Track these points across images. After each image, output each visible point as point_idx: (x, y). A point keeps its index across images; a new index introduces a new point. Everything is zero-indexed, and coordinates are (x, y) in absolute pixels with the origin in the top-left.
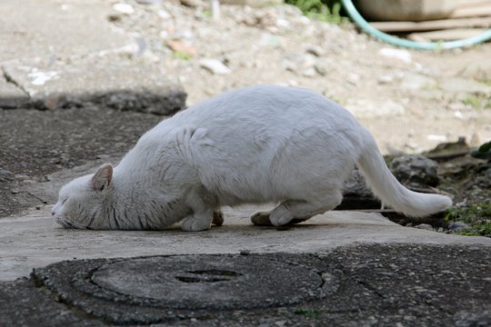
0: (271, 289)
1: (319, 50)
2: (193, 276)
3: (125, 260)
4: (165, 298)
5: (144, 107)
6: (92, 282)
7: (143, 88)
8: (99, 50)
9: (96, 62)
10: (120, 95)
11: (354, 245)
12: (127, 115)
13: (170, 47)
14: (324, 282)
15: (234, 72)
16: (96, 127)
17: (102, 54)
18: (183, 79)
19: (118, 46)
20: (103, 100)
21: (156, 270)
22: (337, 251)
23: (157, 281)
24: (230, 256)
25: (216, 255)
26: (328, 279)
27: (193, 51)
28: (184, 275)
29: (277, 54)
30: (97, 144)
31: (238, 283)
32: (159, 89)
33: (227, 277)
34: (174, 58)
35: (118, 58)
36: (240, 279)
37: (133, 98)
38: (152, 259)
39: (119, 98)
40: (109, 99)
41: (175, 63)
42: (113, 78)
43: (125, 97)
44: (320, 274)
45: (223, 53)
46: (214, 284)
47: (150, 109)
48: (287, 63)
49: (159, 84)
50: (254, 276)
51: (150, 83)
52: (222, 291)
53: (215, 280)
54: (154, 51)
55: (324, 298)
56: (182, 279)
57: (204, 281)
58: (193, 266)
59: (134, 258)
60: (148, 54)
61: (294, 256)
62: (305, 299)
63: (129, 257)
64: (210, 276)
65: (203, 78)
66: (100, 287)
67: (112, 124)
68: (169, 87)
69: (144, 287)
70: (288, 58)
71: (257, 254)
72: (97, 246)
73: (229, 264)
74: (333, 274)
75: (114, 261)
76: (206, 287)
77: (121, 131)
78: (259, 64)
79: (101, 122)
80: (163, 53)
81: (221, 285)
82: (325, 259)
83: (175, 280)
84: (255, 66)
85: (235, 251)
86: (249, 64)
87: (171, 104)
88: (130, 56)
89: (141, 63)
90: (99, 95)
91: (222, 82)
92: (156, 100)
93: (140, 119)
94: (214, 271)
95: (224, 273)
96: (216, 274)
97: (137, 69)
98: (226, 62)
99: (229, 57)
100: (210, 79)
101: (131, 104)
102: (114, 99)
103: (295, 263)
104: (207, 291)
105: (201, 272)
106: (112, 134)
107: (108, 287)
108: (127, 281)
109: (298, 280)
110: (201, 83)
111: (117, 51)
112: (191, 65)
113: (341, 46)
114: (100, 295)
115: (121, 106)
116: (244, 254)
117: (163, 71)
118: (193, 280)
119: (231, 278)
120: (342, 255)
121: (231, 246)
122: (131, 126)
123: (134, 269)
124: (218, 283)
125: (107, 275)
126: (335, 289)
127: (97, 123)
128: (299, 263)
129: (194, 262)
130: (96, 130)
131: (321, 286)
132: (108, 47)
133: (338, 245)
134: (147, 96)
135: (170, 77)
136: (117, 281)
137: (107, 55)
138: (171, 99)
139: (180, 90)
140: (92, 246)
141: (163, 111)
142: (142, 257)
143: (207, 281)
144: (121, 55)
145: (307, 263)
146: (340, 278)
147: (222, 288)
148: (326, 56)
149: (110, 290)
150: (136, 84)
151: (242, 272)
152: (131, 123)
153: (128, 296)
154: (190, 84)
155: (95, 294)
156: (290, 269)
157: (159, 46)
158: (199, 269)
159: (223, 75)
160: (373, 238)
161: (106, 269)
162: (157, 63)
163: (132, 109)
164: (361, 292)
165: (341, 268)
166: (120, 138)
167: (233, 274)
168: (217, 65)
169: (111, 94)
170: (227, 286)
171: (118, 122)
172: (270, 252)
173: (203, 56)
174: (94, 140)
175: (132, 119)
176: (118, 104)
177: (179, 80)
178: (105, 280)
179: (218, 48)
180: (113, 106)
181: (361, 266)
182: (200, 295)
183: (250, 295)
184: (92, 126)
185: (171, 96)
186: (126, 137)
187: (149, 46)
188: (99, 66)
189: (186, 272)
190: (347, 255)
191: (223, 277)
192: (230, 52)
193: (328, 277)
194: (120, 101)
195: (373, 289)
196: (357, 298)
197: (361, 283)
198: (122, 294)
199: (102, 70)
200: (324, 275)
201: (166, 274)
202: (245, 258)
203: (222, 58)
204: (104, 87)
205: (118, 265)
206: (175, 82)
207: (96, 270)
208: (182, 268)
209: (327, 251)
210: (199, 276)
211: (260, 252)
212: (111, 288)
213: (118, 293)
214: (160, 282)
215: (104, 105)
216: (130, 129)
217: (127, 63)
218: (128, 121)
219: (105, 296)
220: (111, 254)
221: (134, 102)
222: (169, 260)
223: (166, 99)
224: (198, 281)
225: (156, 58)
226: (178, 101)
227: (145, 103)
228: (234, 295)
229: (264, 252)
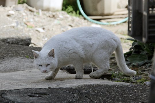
0: (58, 99)
1: (72, 25)
2: (33, 95)
3: (12, 90)
4: (25, 102)
5: (18, 43)
6: (2, 97)
7: (18, 37)
8: (4, 25)
9: (3, 29)
10: (11, 39)
11: (84, 85)
12: (13, 45)
13: (26, 24)
14: (74, 96)
15: (46, 32)
16: (3, 49)
17: (5, 26)
18: (30, 34)
19: (10, 24)
20: (5, 41)
21: (22, 93)
22: (78, 87)
23: (22, 97)
24: (45, 89)
25: (41, 88)
26: (75, 96)
27: (33, 26)
28: (30, 95)
29: (59, 26)
30: (3, 54)
31: (48, 97)
32: (23, 37)
33: (44, 95)
34: (27, 27)
35: (10, 28)
36: (48, 96)
37: (15, 40)
38: (21, 90)
39: (10, 40)
40: (7, 40)
41: (28, 29)
42: (8, 34)
43: (12, 40)
44: (73, 94)
45: (43, 26)
46: (40, 97)
47: (20, 43)
48: (62, 29)
49: (23, 36)
50: (52, 95)
51: (20, 35)
52: (42, 100)
53: (40, 96)
54: (21, 25)
55: (74, 101)
56: (30, 96)
57: (37, 96)
58: (33, 92)
59: (15, 90)
60: (19, 26)
61: (65, 88)
62: (68, 102)
63: (14, 89)
64: (39, 95)
65: (37, 34)
66: (4, 99)
67: (8, 48)
68: (26, 37)
69: (18, 99)
70: (63, 27)
71: (54, 88)
72: (3, 86)
73: (45, 91)
74: (77, 94)
75: (9, 91)
76: (37, 98)
77: (11, 50)
78: (54, 29)
79: (5, 48)
80: (24, 26)
81: (42, 98)
82: (75, 89)
83: (28, 96)
84: (53, 30)
85: (47, 87)
86: (51, 29)
87: (27, 42)
88: (14, 27)
89: (17, 29)
90: (4, 39)
91: (42, 35)
92: (22, 40)
93: (17, 47)
94: (40, 93)
95: (43, 94)
96: (41, 94)
97: (16, 31)
98: (44, 29)
99: (45, 27)
100: (39, 34)
101: (14, 42)
102: (9, 40)
103: (65, 91)
104: (38, 100)
105: (36, 94)
106: (8, 51)
107: (7, 99)
108: (13, 97)
109: (66, 96)
110: (36, 35)
111: (9, 25)
112: (33, 30)
113: (79, 24)
114: (4, 101)
115: (11, 43)
116: (49, 88)
117: (24, 32)
118: (33, 96)
119: (45, 95)
120: (80, 88)
121: (45, 86)
122: (14, 49)
123: (15, 93)
124: (41, 97)
125: (7, 95)
126: (78, 99)
127: (3, 48)
128: (67, 91)
129: (34, 91)
130: (3, 50)
131: (73, 98)
132: (7, 24)
133: (78, 85)
134: (19, 39)
135: (26, 33)
136: (10, 97)
137: (7, 27)
138: (27, 40)
139: (30, 37)
140: (2, 86)
141: (24, 44)
142: (18, 89)
143: (38, 96)
144: (11, 27)
145: (69, 91)
146: (79, 95)
147: (42, 99)
148: (75, 27)
149: (8, 100)
150: (16, 36)
151: (49, 94)
152: (14, 48)
153: (13, 101)
154: (33, 35)
155: (3, 101)
156: (64, 93)
157: (23, 24)
158: (35, 93)
159: (43, 33)
160: (90, 83)
161: (6, 93)
162: (22, 29)
163: (14, 43)
164: (86, 100)
165: (80, 92)
166: (11, 52)
167: (46, 94)
168: (41, 30)
169: (8, 39)
170: (44, 98)
171: (10, 47)
172: (58, 87)
173: (36, 27)
174: (2, 53)
175: (15, 47)
176: (10, 42)
177: (29, 34)
178: (6, 96)
179: (41, 24)
180: (9, 43)
181: (86, 92)
182: (36, 101)
183: (51, 101)
184: (2, 49)
185: (26, 39)
186: (12, 52)
187: (19, 24)
188: (4, 30)
189: (31, 94)
190: (82, 88)
191: (43, 95)
192: (45, 26)
193: (75, 95)
194: (11, 41)
195: (89, 99)
196: (84, 101)
197: (86, 97)
198: (11, 101)
199: (5, 31)
200: (74, 94)
201: (25, 94)
202: (50, 89)
203: (42, 28)
204: (5, 37)
205: (10, 92)
206: (28, 35)
207: (3, 93)
208: (30, 92)
209: (75, 87)
210: (35, 95)
211: (54, 87)
212: (8, 99)
213: (10, 100)
214: (23, 97)
215: (5, 42)
216: (14, 50)
217: (13, 29)
218: (13, 47)
219: (6, 101)
220: (8, 88)
221: (15, 41)
222: (26, 90)
223: (25, 40)
224: (35, 96)
225: (22, 28)
226: (28, 41)
227: (18, 42)
228: (46, 101)
229: (55, 87)
